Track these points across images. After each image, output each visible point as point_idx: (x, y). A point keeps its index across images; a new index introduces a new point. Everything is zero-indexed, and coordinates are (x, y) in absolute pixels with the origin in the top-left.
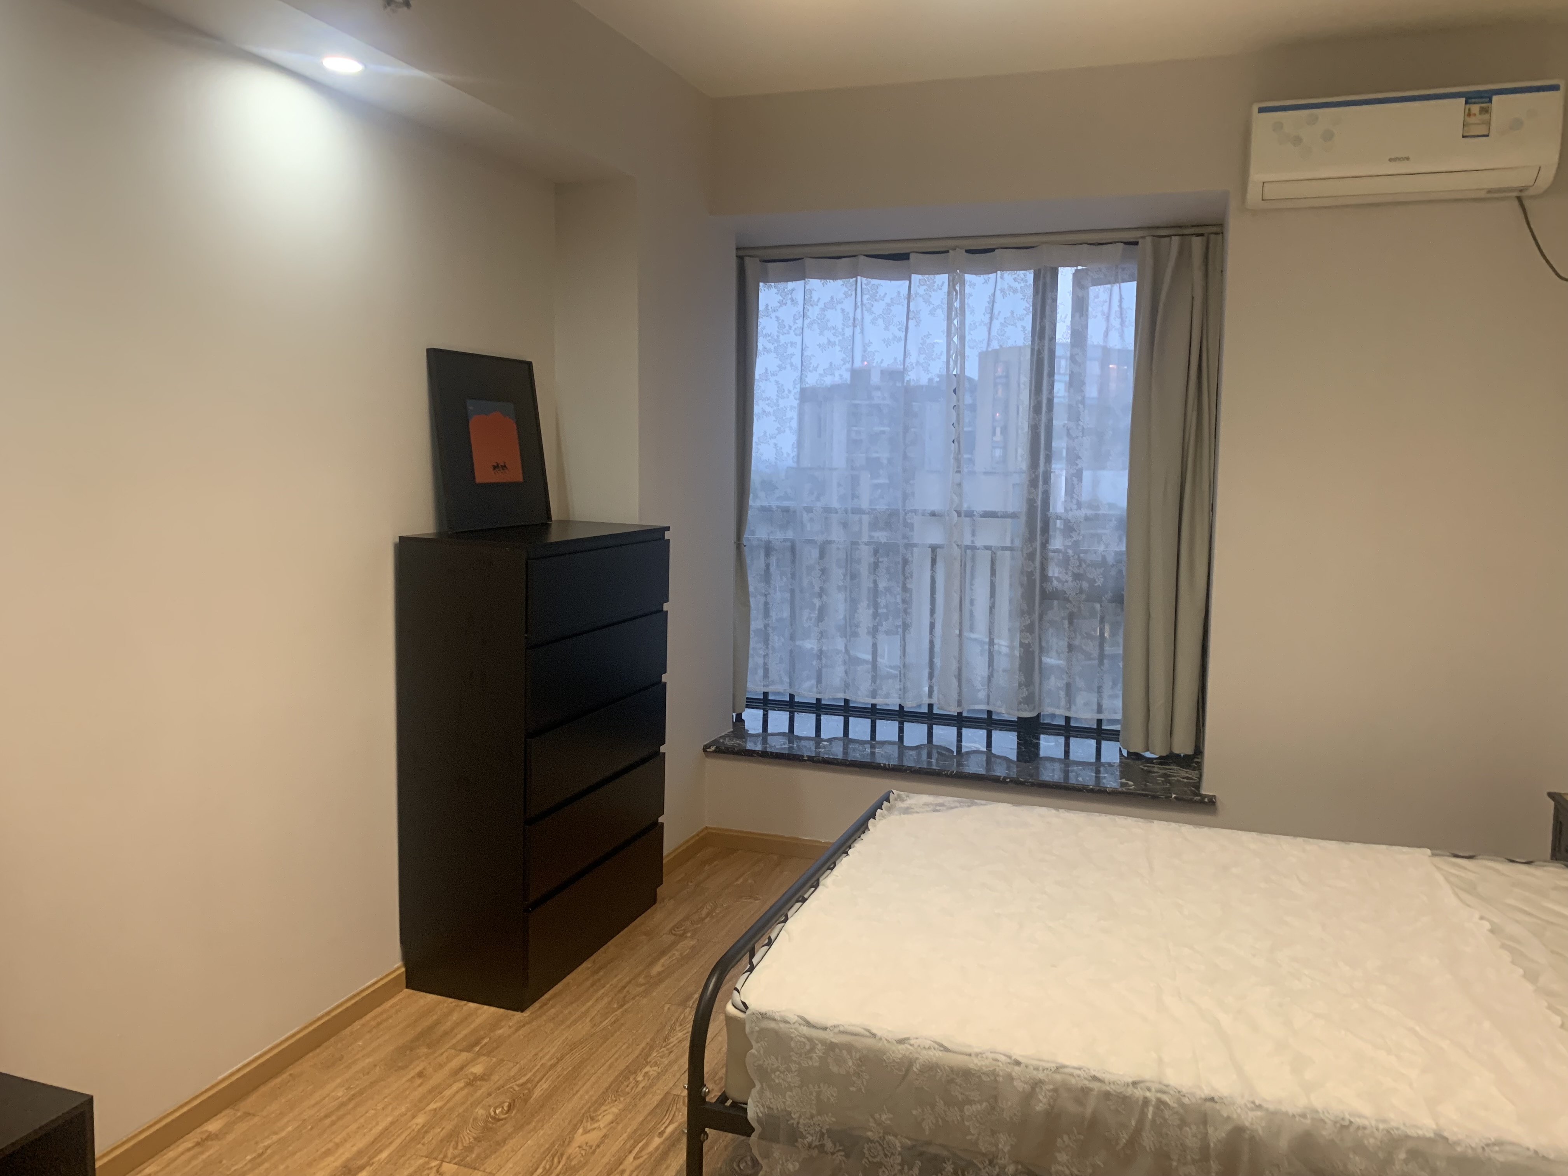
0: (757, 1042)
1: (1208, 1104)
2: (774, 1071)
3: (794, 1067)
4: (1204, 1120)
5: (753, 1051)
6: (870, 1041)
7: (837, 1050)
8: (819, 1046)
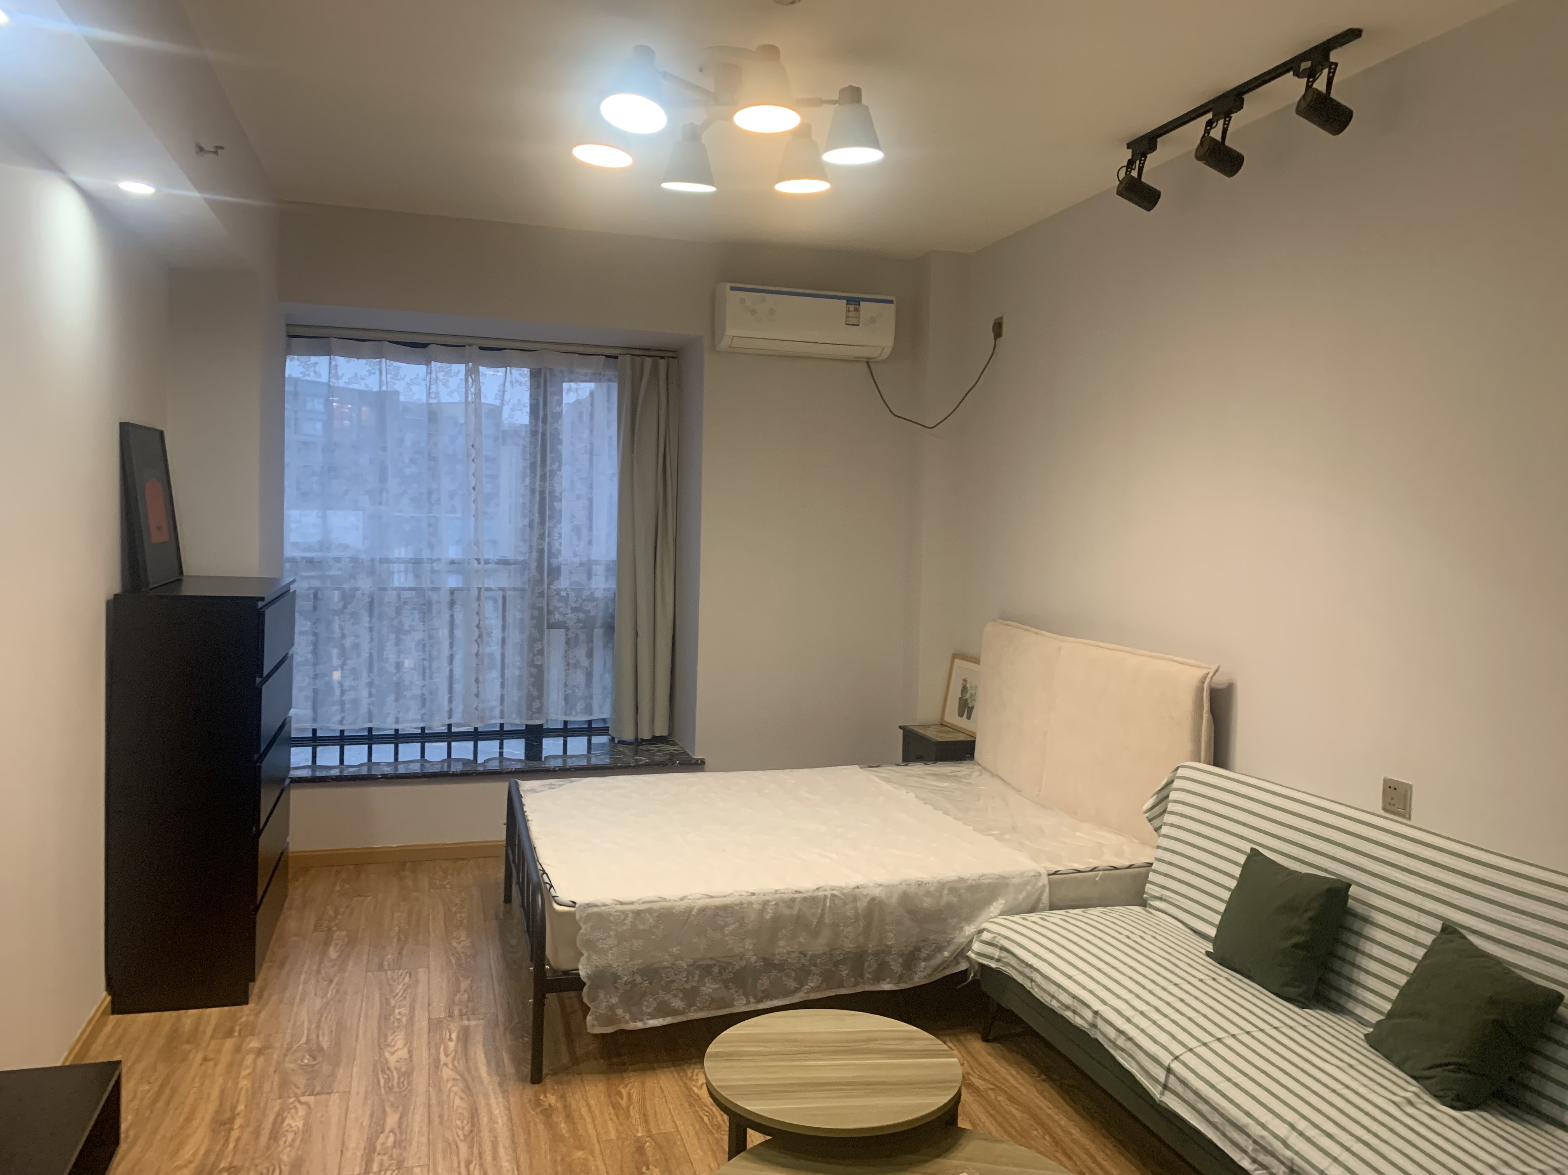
0: (585, 924)
1: (857, 890)
2: (598, 940)
3: (612, 933)
4: (855, 899)
5: (582, 931)
6: (664, 904)
7: (642, 914)
8: (630, 915)
